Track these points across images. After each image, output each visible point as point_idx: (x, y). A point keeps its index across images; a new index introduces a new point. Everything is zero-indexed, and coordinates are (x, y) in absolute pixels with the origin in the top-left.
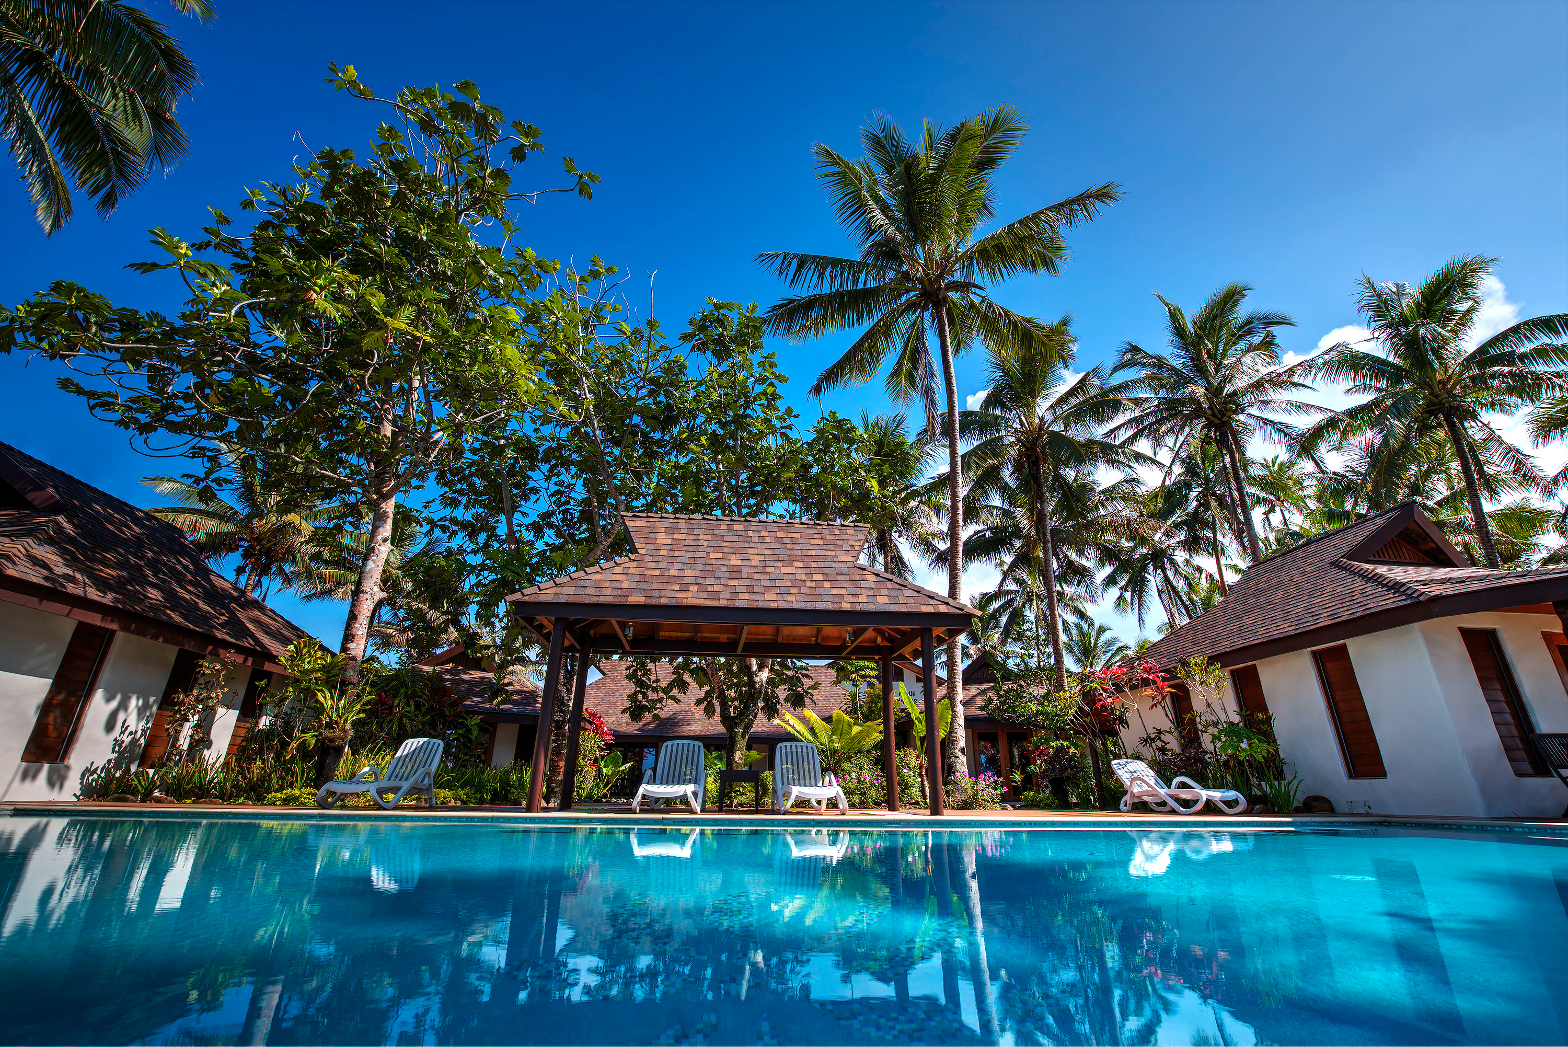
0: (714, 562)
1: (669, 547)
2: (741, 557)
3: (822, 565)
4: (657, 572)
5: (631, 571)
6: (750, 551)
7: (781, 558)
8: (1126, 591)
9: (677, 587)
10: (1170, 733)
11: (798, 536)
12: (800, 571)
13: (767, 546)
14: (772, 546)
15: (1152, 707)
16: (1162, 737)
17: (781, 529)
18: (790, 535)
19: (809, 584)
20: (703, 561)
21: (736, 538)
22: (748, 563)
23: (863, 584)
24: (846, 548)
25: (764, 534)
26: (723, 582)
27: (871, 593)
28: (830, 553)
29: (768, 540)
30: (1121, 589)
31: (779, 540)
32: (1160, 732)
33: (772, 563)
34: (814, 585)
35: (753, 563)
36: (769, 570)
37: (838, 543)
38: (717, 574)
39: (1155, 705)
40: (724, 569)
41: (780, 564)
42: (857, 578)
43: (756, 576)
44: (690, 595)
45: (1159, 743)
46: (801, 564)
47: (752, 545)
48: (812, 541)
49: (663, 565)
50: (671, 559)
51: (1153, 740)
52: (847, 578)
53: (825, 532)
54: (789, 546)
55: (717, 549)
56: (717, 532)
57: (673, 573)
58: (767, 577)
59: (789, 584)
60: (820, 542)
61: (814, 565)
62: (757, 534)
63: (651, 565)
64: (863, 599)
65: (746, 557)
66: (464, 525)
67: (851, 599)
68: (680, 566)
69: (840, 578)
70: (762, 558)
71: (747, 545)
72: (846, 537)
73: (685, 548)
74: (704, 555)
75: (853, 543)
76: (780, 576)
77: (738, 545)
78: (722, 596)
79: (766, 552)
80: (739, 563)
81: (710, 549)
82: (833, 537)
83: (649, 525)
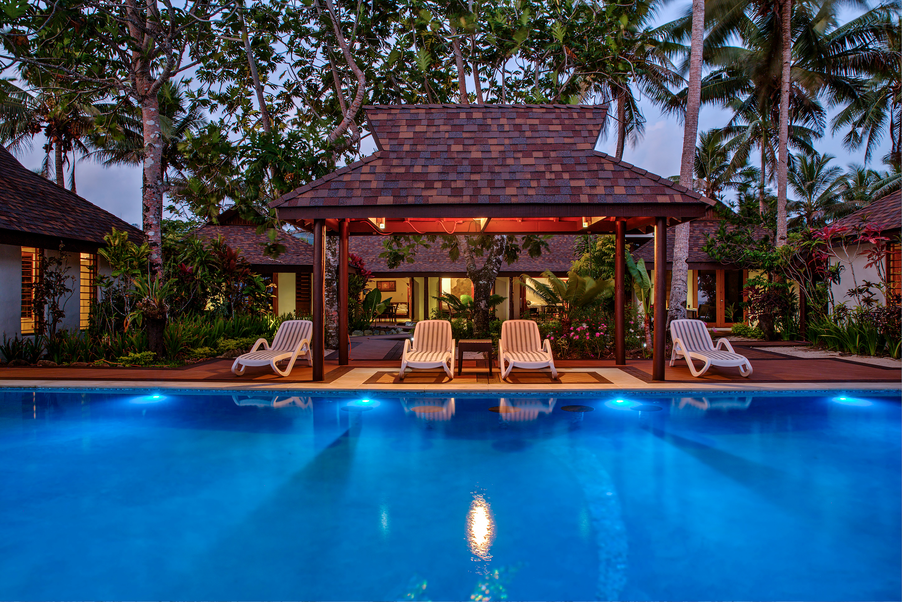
0: (455, 155)
1: (411, 142)
2: (482, 148)
3: (561, 154)
4: (402, 170)
5: (378, 170)
6: (491, 141)
7: (520, 148)
8: (859, 126)
9: (422, 185)
10: (878, 286)
11: (537, 122)
12: (538, 162)
13: (506, 135)
14: (511, 134)
15: (867, 267)
16: (871, 289)
17: (520, 115)
18: (529, 122)
19: (548, 176)
20: (445, 155)
21: (475, 128)
22: (487, 155)
23: (602, 174)
24: (586, 134)
25: (503, 121)
26: (466, 176)
27: (609, 184)
28: (567, 141)
29: (507, 128)
30: (854, 124)
31: (518, 127)
32: (869, 284)
33: (511, 154)
34: (553, 176)
35: (494, 155)
36: (510, 161)
37: (577, 128)
38: (460, 169)
39: (871, 265)
40: (466, 162)
41: (520, 155)
42: (595, 167)
43: (497, 169)
44: (433, 192)
45: (866, 295)
46: (540, 154)
47: (491, 135)
48: (552, 128)
49: (407, 162)
50: (414, 154)
51: (861, 291)
52: (585, 168)
53: (564, 116)
54: (528, 134)
55: (458, 141)
56: (457, 122)
57: (417, 169)
58: (507, 169)
59: (529, 176)
60: (559, 128)
61: (553, 154)
62: (495, 122)
63: (395, 162)
64: (600, 190)
65: (486, 148)
66: (222, 99)
67: (589, 191)
68: (423, 162)
69: (578, 168)
70: (502, 148)
71: (485, 135)
72: (585, 121)
73: (427, 142)
74: (445, 148)
75: (591, 128)
76: (520, 168)
77: (478, 135)
78: (465, 192)
79: (507, 142)
80: (479, 155)
81: (451, 142)
82: (572, 122)
83: (390, 117)
